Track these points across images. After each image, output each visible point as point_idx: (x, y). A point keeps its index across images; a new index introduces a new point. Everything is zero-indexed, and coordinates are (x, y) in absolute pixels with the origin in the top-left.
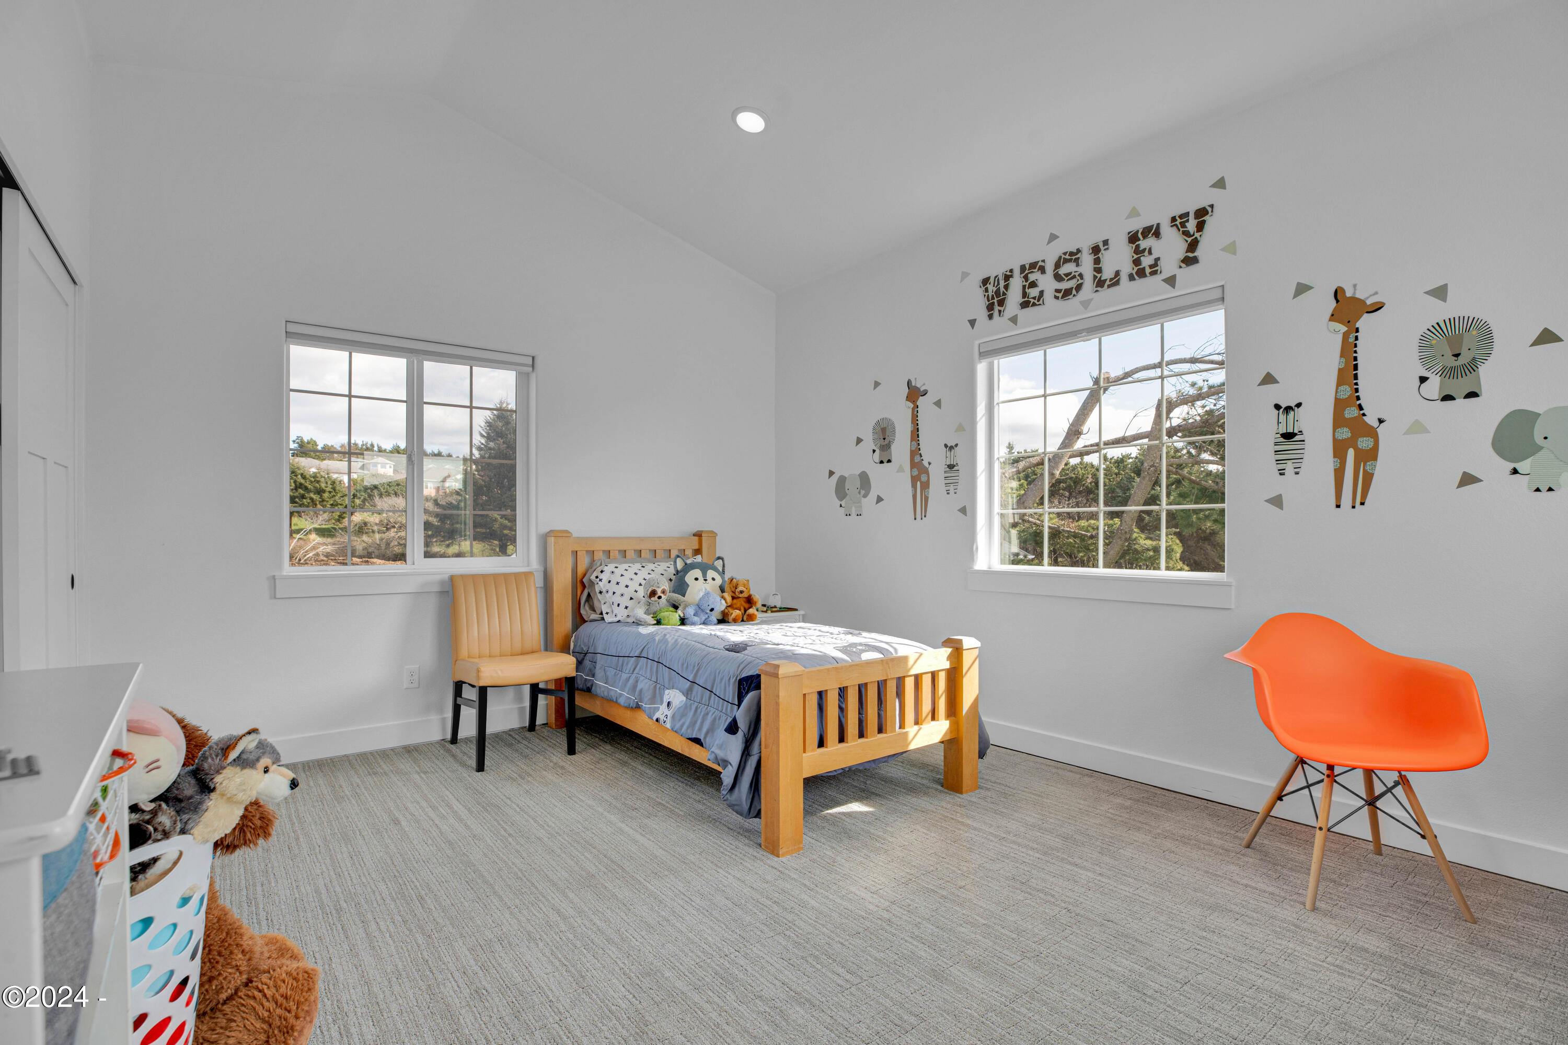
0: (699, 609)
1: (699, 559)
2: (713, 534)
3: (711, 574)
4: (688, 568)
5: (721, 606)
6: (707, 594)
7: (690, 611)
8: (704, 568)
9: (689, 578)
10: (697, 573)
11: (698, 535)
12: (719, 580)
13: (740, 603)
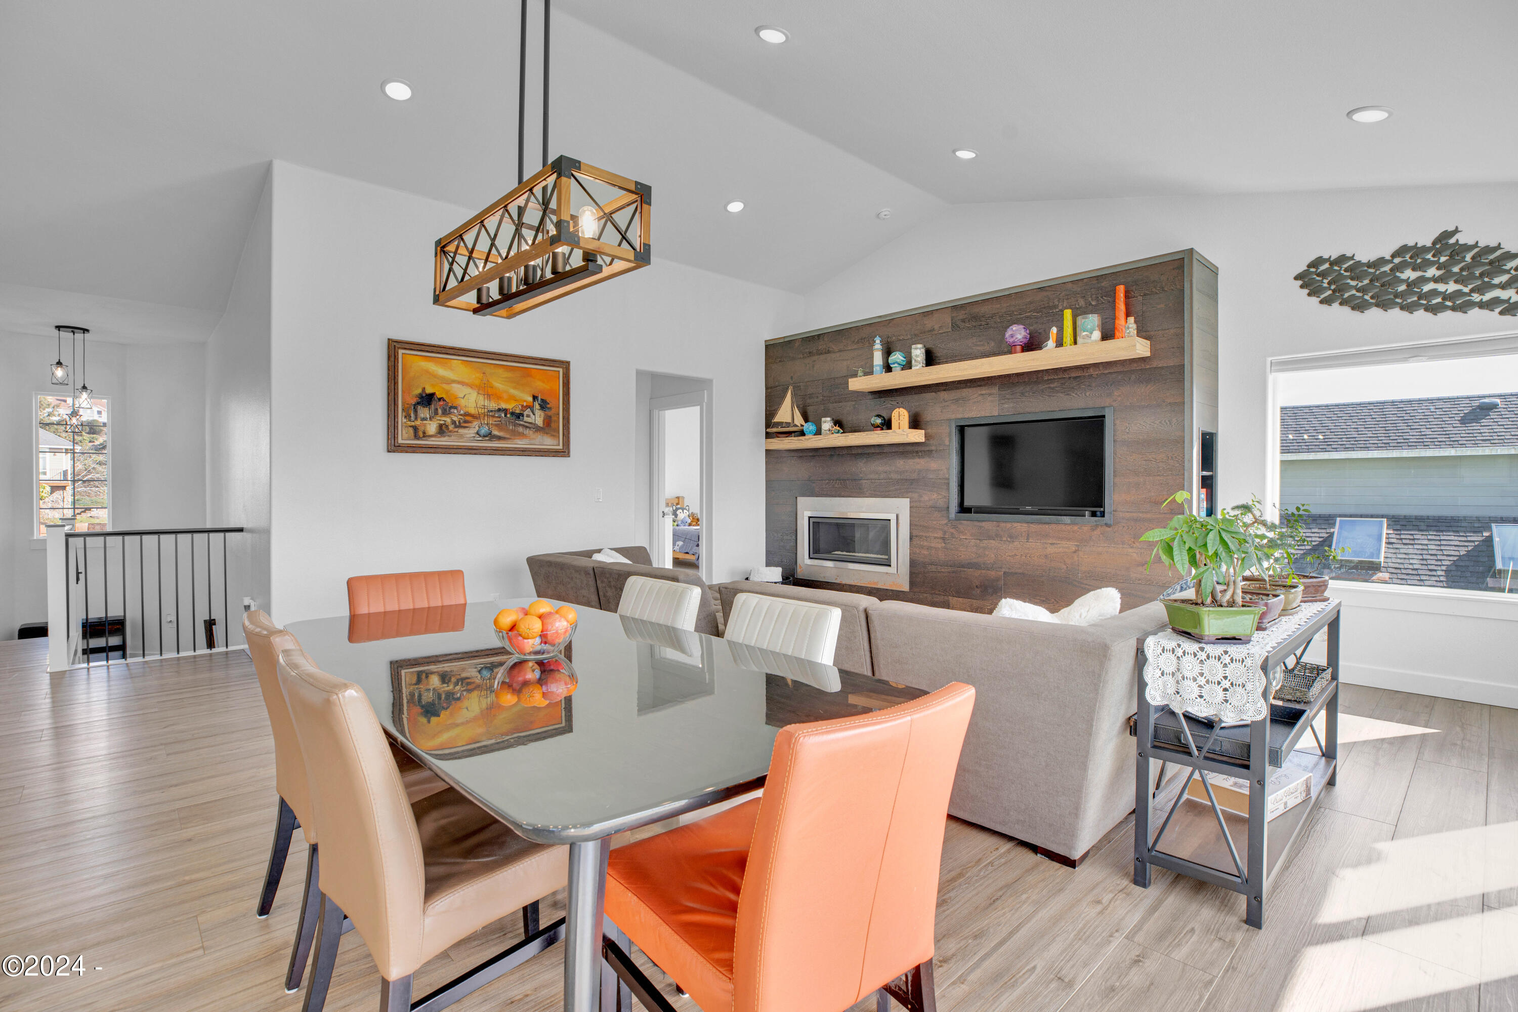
0: (682, 522)
1: (679, 506)
2: (683, 498)
3: (685, 511)
4: (677, 509)
5: (689, 521)
6: (685, 517)
7: (680, 522)
8: (683, 509)
9: (678, 512)
10: (681, 511)
11: (678, 498)
12: (688, 513)
13: (695, 520)
